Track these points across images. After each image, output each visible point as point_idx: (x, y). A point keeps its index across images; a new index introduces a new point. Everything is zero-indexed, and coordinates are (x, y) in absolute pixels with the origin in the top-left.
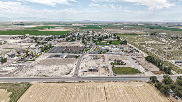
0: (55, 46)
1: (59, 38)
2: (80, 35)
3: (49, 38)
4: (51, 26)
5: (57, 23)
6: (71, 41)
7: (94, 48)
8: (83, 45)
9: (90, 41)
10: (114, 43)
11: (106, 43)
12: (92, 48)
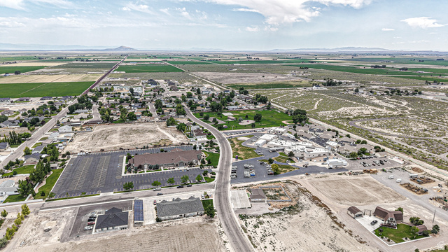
0: (71, 147)
1: (72, 110)
2: (137, 94)
3: (32, 112)
4: (19, 64)
5: (38, 55)
6: (122, 121)
7: (228, 147)
8: (178, 136)
9: (187, 116)
10: (268, 120)
11: (245, 122)
12: (219, 145)
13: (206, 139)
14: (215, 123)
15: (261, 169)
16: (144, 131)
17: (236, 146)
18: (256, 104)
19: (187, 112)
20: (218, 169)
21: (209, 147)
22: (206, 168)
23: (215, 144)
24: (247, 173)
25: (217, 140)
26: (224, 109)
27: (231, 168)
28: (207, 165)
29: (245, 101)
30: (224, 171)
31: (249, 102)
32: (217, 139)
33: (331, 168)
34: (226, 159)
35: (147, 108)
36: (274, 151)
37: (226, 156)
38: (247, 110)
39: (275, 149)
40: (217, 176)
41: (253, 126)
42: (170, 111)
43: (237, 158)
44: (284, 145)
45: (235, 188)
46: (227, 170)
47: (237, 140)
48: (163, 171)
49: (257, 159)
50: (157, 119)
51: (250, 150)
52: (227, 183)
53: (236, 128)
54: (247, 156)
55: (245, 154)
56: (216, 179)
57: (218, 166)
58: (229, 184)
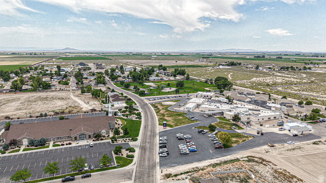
2: (63, 70)
6: (34, 90)
7: (151, 113)
8: (92, 102)
9: (107, 86)
10: (190, 88)
11: (168, 90)
12: (140, 110)
13: (125, 105)
14: (137, 91)
15: (202, 139)
16: (53, 98)
17: (162, 112)
18: (175, 76)
19: (107, 82)
20: (138, 142)
21: (127, 113)
22: (120, 141)
23: (135, 110)
24: (183, 147)
25: (138, 106)
26: (146, 80)
27: (157, 140)
28: (122, 137)
29: (165, 75)
30: (148, 145)
31: (168, 75)
32: (138, 104)
33: (296, 135)
34: (149, 127)
35: (69, 80)
36: (210, 116)
37: (150, 124)
38: (167, 81)
39: (210, 113)
40: (136, 154)
41: (177, 92)
42: (90, 81)
43: (165, 125)
44: (221, 108)
45: (168, 176)
46: (152, 144)
47: (162, 105)
48: (51, 147)
49: (193, 126)
50: (74, 88)
51: (179, 115)
52: (154, 166)
53: (159, 94)
54: (178, 122)
55: (175, 120)
56: (135, 160)
57: (140, 138)
58: (158, 168)
